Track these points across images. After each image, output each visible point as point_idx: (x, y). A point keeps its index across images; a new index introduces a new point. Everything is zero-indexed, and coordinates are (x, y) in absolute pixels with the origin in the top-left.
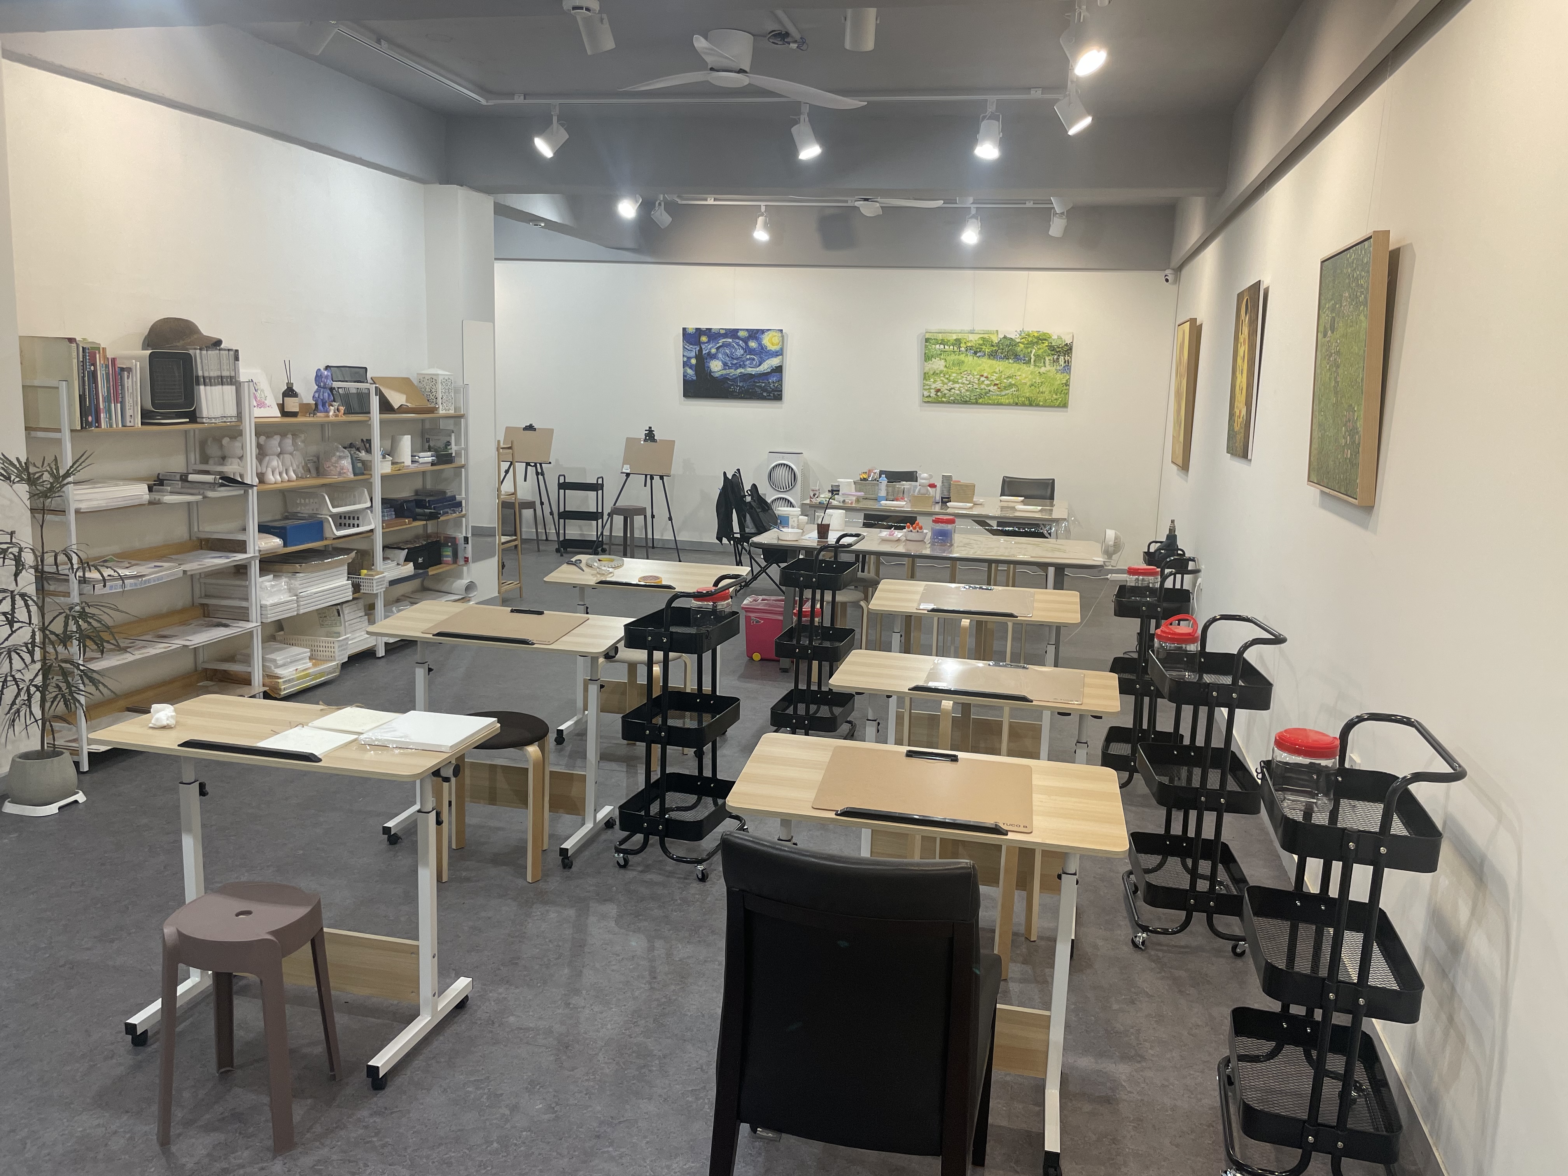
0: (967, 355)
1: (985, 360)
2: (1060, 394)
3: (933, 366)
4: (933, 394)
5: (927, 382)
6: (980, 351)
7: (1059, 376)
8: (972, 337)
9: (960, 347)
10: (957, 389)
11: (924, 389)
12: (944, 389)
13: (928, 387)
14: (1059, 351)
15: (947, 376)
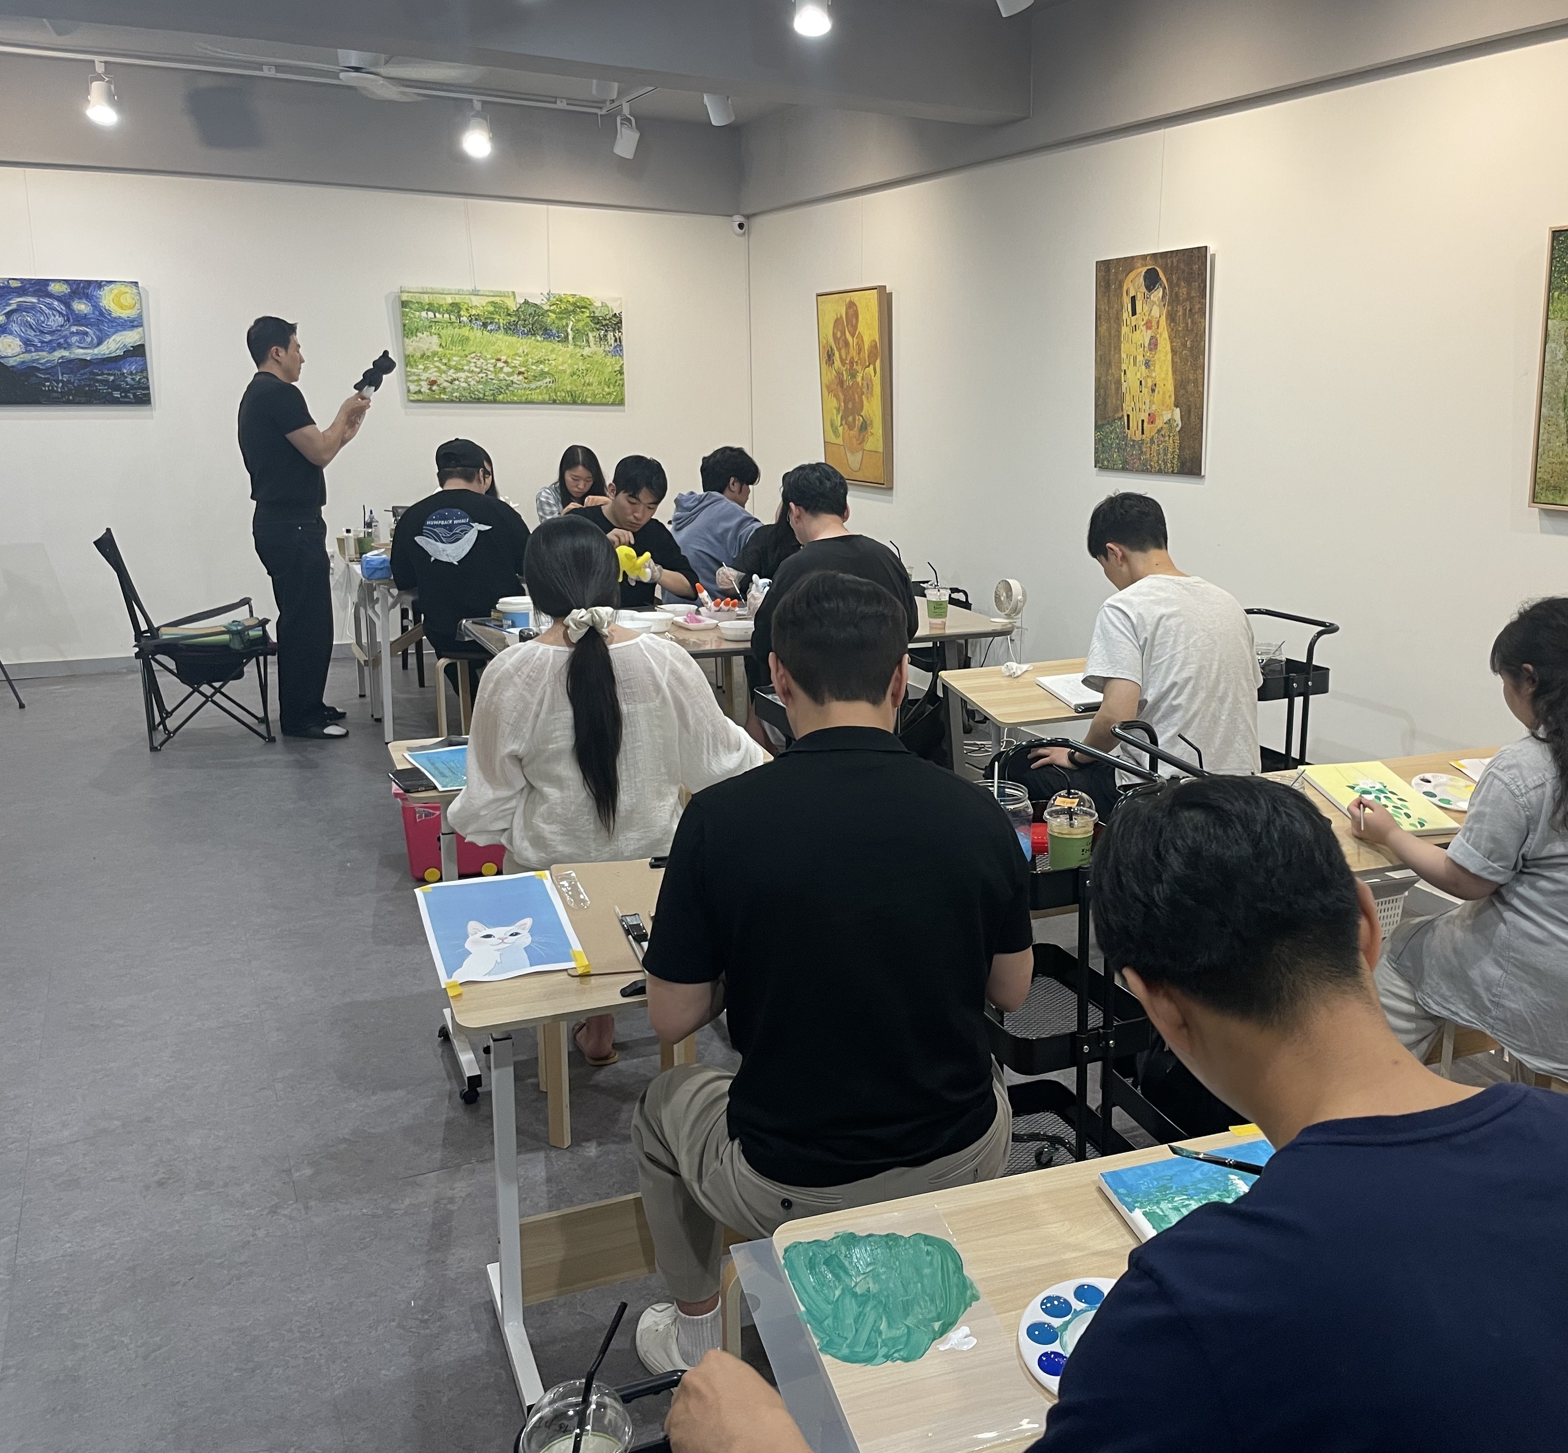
0: (472, 328)
1: (500, 335)
2: (614, 386)
3: (420, 345)
4: (425, 388)
5: (414, 370)
6: (491, 323)
7: (609, 360)
8: (475, 301)
9: (459, 316)
10: (462, 380)
11: (410, 381)
12: (442, 380)
13: (415, 378)
14: (607, 325)
15: (444, 361)
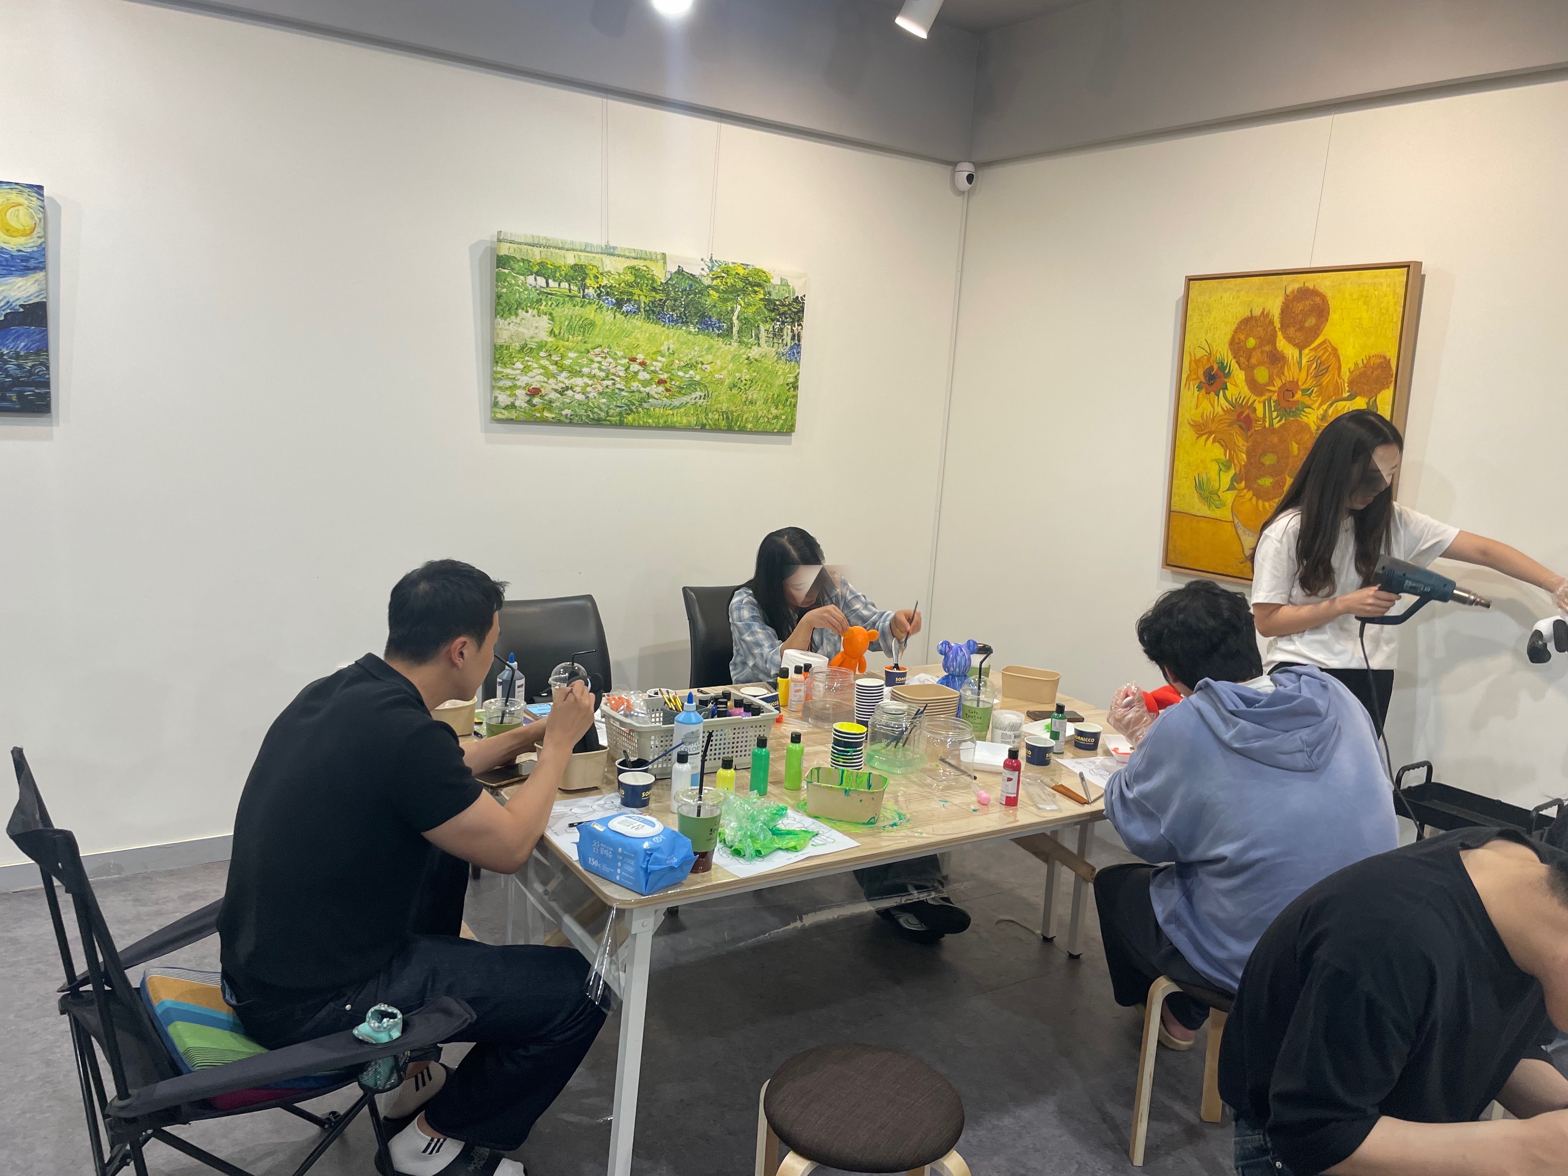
0: (601, 307)
1: (638, 322)
2: (784, 405)
3: (521, 329)
4: (521, 400)
5: (509, 371)
6: (629, 300)
7: (782, 367)
8: (611, 265)
9: (584, 287)
10: (578, 389)
11: (500, 388)
12: (549, 388)
13: (509, 383)
14: (784, 313)
15: (555, 358)
